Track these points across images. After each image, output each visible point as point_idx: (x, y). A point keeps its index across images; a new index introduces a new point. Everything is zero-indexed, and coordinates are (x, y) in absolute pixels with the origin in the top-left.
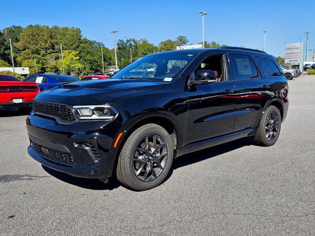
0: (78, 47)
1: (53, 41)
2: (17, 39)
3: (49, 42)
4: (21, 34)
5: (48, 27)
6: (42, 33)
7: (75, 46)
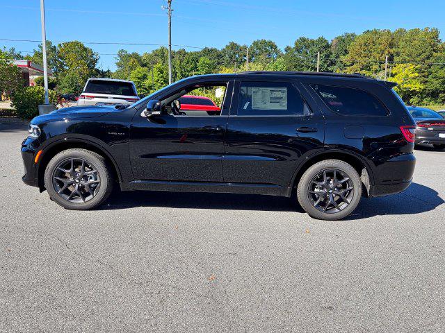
0: (428, 58)
1: (392, 51)
2: (346, 51)
3: (386, 52)
4: (352, 44)
5: (389, 32)
6: (379, 41)
7: (424, 56)
